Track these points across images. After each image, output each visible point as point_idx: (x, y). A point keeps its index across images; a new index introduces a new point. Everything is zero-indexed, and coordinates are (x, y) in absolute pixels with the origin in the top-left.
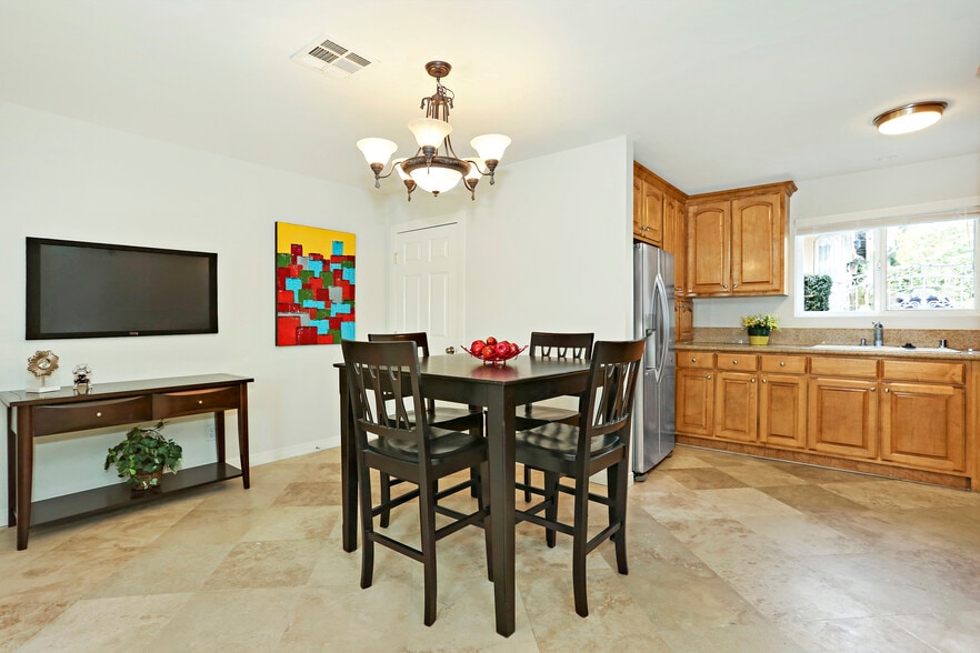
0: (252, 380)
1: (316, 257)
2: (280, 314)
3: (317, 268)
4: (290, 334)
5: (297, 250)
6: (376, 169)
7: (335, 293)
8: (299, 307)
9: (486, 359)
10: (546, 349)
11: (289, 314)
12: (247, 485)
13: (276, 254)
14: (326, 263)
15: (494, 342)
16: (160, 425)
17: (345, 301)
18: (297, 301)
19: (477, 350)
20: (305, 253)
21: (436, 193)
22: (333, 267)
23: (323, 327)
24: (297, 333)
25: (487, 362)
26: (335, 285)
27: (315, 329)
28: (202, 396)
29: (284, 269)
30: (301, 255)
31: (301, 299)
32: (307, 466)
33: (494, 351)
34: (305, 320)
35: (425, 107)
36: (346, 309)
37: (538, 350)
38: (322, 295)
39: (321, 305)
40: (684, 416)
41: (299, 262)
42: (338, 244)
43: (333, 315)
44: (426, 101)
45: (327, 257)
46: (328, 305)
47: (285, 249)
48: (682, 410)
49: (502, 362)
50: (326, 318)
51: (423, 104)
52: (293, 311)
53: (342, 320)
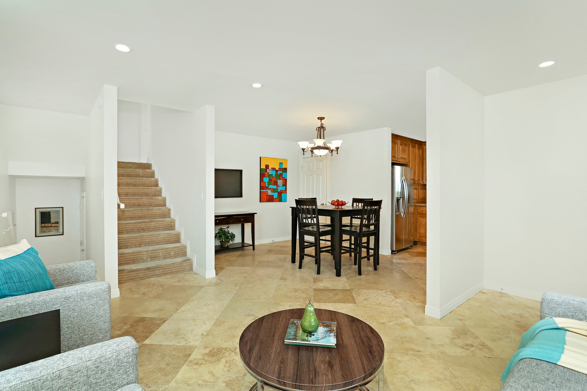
0: (256, 213)
1: (273, 169)
2: (261, 191)
3: (273, 173)
4: (265, 198)
5: (267, 167)
6: (303, 150)
7: (280, 182)
8: (267, 188)
9: (336, 206)
10: (357, 204)
11: (265, 191)
12: (254, 249)
13: (260, 169)
14: (277, 171)
15: (338, 201)
16: (228, 227)
17: (283, 185)
18: (267, 186)
19: (333, 203)
20: (270, 168)
21: (321, 156)
22: (279, 172)
23: (275, 195)
24: (267, 197)
25: (336, 207)
26: (280, 179)
27: (273, 196)
28: (242, 218)
29: (263, 174)
30: (269, 169)
31: (268, 185)
32: (271, 246)
33: (338, 203)
34: (270, 193)
35: (317, 130)
36: (283, 188)
37: (355, 204)
38: (276, 183)
39: (275, 187)
40: (420, 233)
41: (268, 171)
42: (281, 163)
43: (279, 191)
44: (317, 128)
45: (277, 169)
46: (277, 187)
47: (263, 167)
48: (419, 231)
49: (341, 207)
50: (277, 192)
51: (317, 129)
52: (266, 190)
53: (282, 193)
